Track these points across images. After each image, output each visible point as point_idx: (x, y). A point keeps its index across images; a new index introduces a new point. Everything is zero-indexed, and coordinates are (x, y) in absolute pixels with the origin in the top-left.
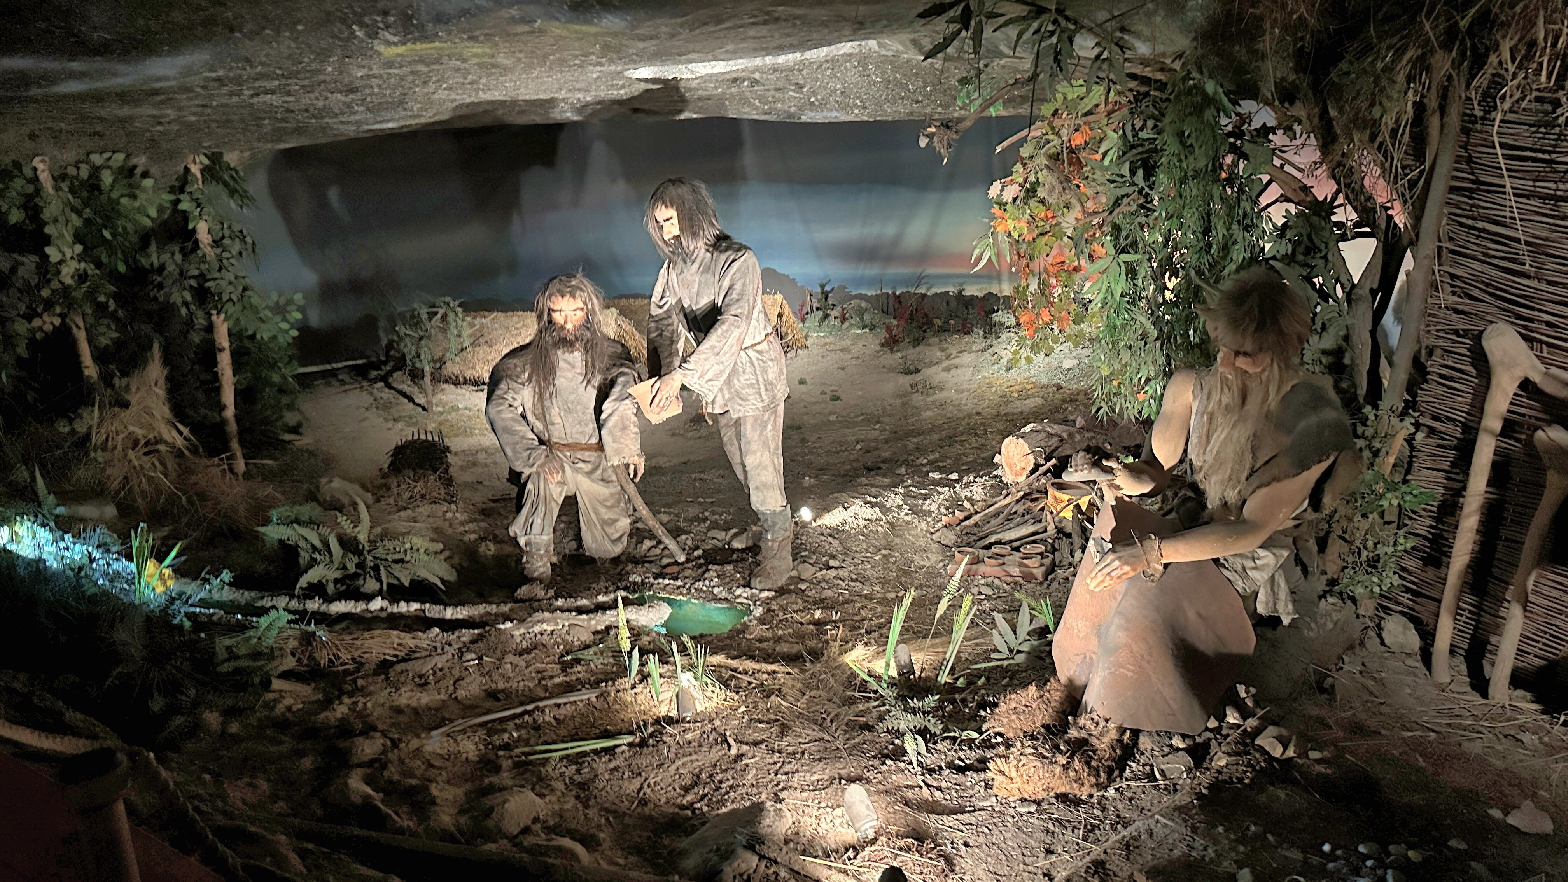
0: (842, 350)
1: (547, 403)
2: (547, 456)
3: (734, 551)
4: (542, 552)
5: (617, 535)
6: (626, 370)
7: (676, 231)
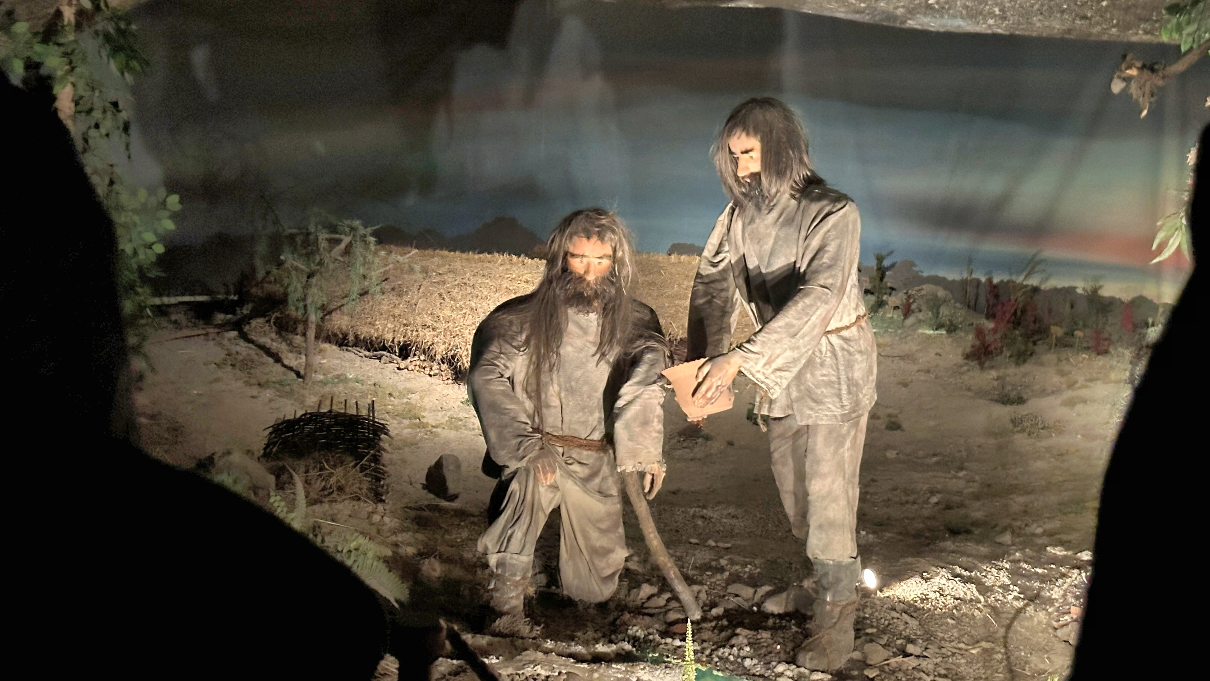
0: (902, 358)
1: (544, 378)
2: (542, 449)
3: (767, 616)
4: (518, 578)
5: (609, 572)
6: (656, 345)
7: (755, 166)
